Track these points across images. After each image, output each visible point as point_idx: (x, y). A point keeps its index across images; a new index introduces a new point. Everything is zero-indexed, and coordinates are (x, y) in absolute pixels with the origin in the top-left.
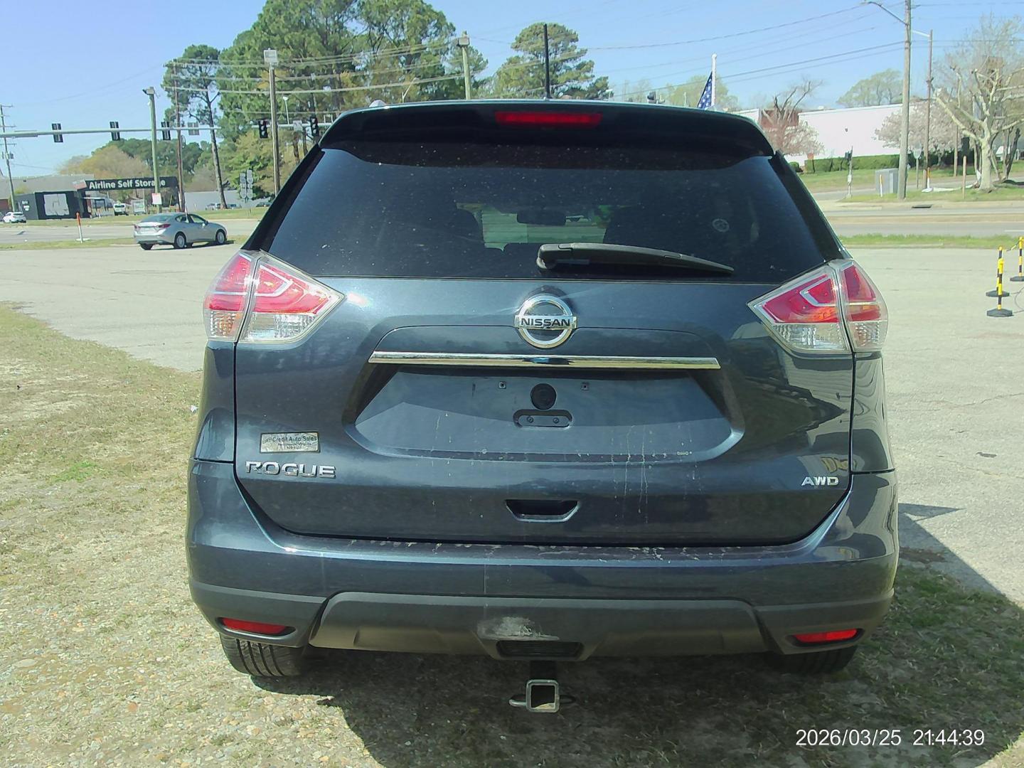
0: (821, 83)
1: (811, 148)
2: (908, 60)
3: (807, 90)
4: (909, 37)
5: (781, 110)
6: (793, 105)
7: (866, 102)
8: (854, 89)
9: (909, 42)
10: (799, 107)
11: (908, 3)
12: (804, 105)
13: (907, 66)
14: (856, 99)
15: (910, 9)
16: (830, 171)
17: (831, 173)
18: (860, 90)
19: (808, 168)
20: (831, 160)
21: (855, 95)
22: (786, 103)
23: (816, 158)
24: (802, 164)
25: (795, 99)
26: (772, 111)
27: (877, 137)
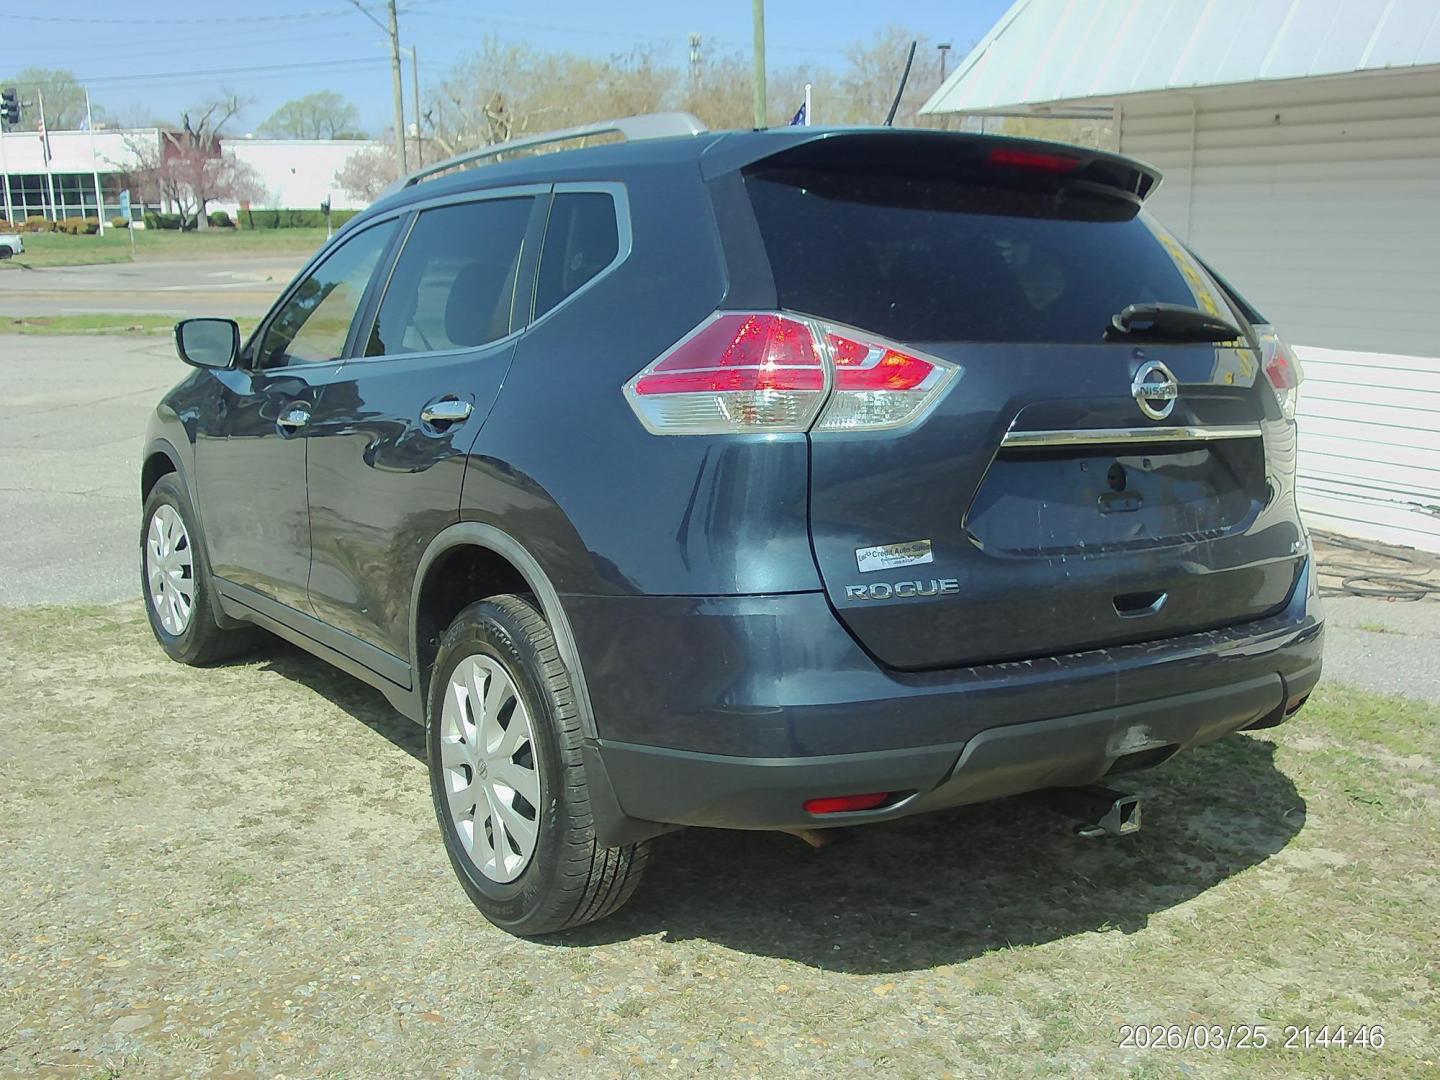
0: (252, 101)
1: (247, 193)
2: (398, 83)
3: (232, 109)
4: (397, 52)
5: (195, 133)
6: (212, 128)
7: (299, 132)
8: (281, 114)
9: (397, 58)
10: (222, 131)
11: (393, 5)
12: (228, 129)
13: (398, 91)
14: (285, 128)
15: (395, 14)
16: (276, 227)
17: (278, 229)
18: (289, 116)
19: (243, 222)
20: (276, 212)
21: (283, 122)
22: (202, 126)
23: (252, 207)
24: (233, 216)
25: (216, 119)
26: (181, 135)
27: (339, 183)
